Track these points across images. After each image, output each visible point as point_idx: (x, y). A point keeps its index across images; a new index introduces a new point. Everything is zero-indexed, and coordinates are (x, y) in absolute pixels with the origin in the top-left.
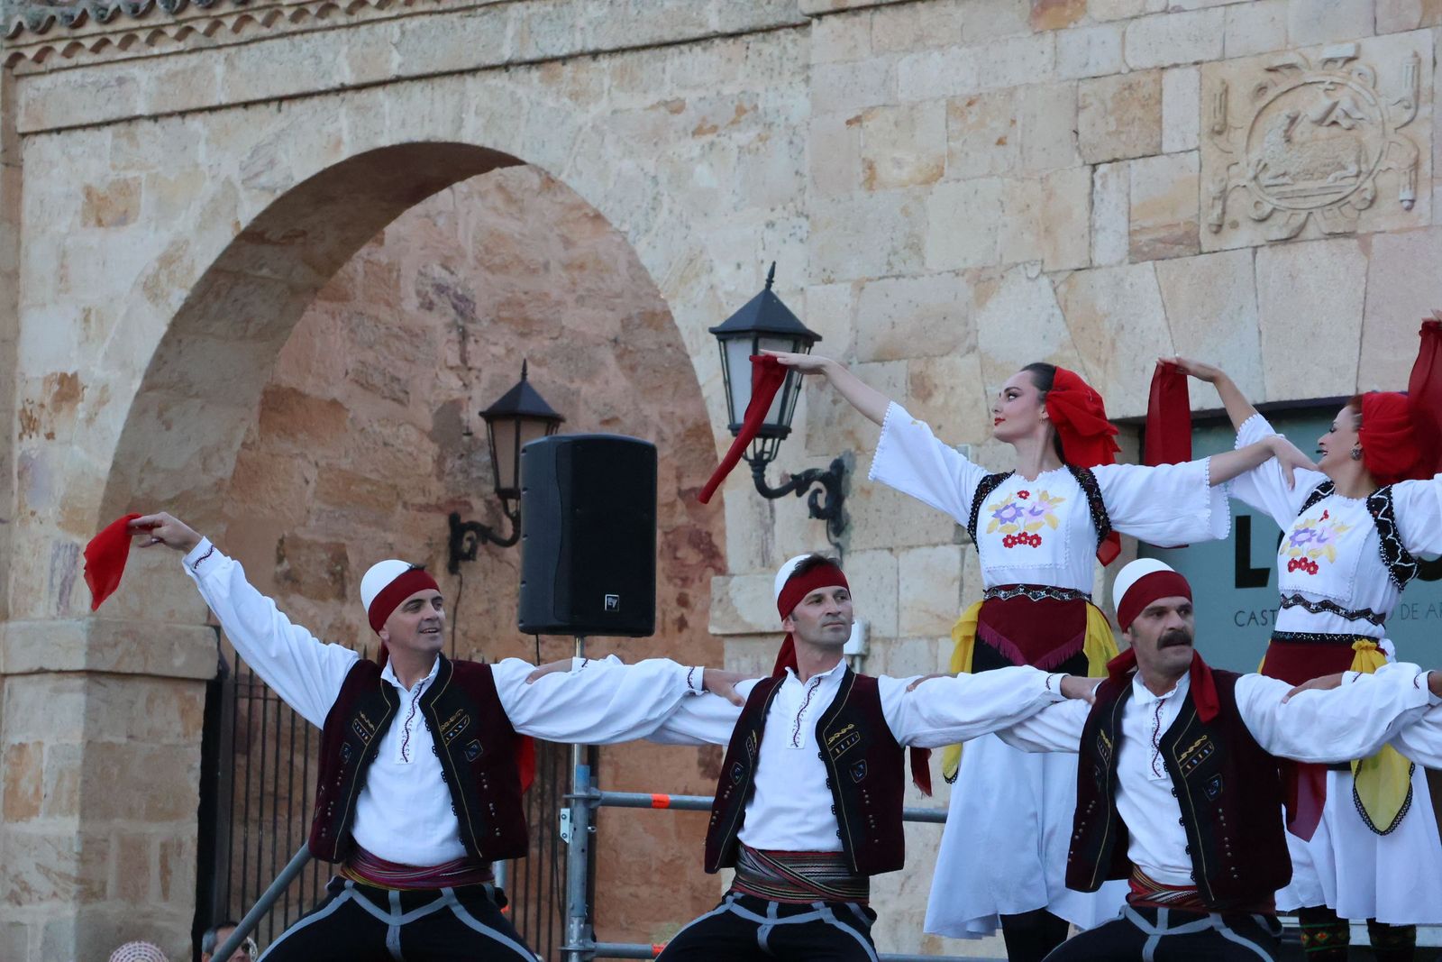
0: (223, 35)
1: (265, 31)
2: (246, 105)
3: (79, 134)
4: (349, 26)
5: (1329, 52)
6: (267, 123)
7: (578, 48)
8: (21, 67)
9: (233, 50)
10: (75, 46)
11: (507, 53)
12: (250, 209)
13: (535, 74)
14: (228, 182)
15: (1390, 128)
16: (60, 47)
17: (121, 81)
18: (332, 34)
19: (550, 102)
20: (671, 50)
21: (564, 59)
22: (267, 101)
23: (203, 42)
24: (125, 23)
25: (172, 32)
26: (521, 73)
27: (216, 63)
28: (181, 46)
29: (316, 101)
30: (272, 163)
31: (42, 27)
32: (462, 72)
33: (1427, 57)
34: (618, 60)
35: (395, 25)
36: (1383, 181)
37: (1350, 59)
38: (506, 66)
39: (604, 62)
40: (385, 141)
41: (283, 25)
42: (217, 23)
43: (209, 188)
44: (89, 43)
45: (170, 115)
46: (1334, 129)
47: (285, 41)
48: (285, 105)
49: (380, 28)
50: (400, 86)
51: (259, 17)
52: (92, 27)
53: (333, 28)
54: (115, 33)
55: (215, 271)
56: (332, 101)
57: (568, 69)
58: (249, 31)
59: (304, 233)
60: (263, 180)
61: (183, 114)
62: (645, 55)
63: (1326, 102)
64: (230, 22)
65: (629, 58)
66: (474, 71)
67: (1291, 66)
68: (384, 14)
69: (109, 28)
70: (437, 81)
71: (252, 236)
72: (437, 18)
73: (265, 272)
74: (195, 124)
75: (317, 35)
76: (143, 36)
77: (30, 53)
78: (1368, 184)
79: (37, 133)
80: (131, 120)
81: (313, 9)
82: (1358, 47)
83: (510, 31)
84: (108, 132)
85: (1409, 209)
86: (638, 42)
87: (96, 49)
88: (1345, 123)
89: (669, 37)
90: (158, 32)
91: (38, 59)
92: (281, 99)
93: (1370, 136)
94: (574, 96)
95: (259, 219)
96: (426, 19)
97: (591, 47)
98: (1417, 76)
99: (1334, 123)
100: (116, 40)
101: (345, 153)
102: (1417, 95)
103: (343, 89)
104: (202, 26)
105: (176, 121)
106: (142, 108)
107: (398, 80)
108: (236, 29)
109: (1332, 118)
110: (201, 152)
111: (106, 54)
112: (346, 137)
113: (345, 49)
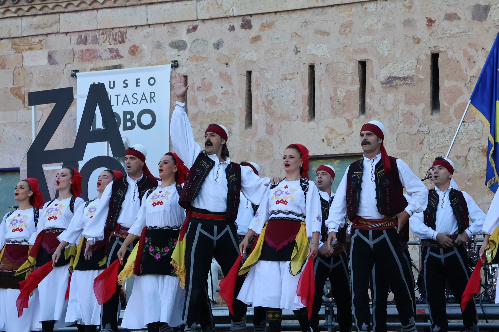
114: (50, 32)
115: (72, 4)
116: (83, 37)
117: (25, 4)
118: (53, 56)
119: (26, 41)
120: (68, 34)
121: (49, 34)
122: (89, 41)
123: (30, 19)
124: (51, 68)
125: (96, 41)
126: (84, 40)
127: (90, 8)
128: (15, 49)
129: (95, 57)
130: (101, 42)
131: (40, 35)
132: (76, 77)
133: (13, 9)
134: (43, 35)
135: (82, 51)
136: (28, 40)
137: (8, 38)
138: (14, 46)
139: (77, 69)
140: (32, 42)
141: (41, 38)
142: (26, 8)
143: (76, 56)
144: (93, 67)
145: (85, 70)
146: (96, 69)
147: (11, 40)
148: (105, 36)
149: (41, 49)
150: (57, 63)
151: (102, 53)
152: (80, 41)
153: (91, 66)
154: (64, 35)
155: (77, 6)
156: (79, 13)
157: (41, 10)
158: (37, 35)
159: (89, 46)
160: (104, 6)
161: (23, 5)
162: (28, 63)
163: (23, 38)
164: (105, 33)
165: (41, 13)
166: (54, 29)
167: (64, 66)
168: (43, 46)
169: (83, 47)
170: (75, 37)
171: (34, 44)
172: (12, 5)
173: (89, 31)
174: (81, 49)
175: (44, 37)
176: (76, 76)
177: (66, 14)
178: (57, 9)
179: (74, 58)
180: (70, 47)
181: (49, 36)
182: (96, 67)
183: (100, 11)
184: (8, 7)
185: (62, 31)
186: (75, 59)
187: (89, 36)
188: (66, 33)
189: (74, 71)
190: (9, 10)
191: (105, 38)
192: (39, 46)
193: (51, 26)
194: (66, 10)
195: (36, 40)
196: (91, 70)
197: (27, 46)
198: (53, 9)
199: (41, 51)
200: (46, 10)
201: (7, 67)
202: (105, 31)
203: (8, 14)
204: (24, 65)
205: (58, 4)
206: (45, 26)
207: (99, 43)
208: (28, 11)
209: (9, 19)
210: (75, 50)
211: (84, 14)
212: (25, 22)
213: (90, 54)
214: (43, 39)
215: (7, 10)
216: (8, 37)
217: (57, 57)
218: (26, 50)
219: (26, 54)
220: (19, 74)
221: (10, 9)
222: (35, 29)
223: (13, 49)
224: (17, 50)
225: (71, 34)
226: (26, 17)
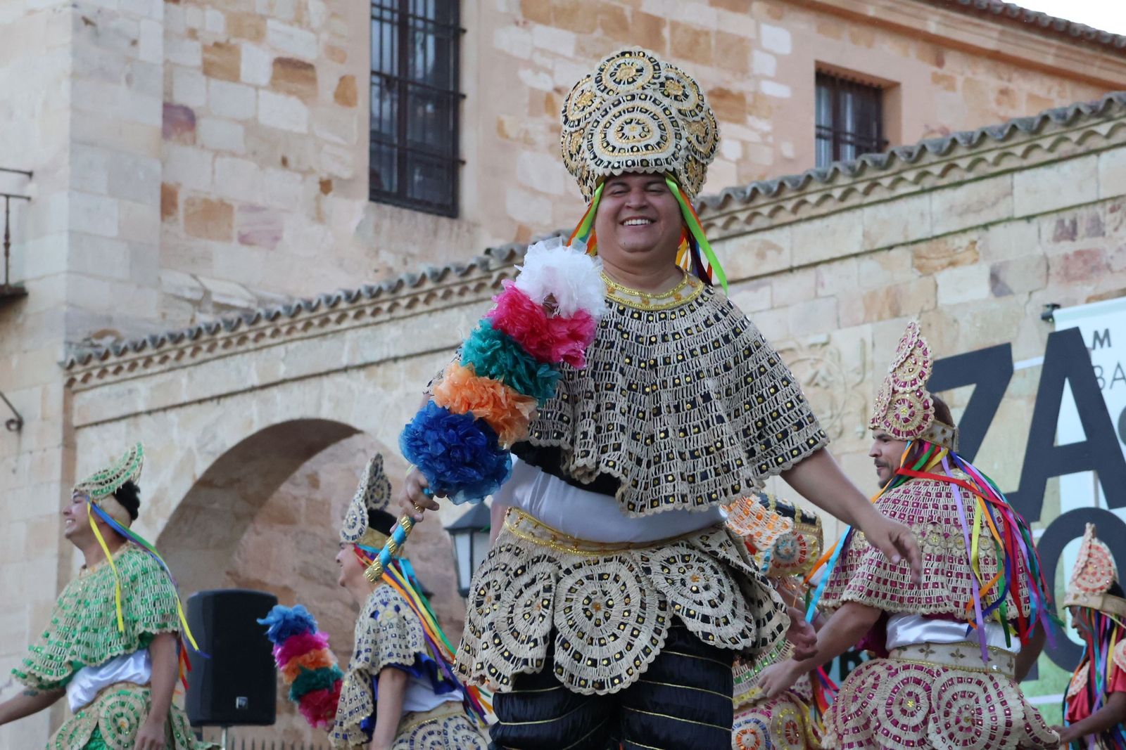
0: (186, 360)
1: (209, 356)
2: (200, 401)
3: (108, 426)
4: (256, 349)
5: (812, 340)
6: (211, 412)
7: (385, 356)
8: (76, 386)
9: (192, 369)
10: (104, 372)
11: (345, 361)
12: (201, 466)
13: (362, 373)
14: (190, 451)
15: (849, 386)
16: (95, 372)
17: (130, 391)
18: (247, 356)
19: (370, 390)
20: (439, 355)
21: (378, 363)
22: (211, 399)
23: (175, 364)
24: (131, 355)
25: (157, 359)
26: (354, 373)
27: (182, 377)
28: (162, 367)
29: (239, 398)
30: (214, 437)
31: (86, 360)
32: (320, 375)
33: (869, 342)
34: (409, 363)
35: (282, 349)
36: (846, 421)
37: (824, 344)
38: (345, 369)
39: (401, 364)
40: (278, 419)
41: (219, 351)
42: (181, 353)
43: (179, 454)
44: (111, 369)
45: (158, 410)
46: (817, 389)
47: (220, 362)
48: (222, 400)
49: (274, 350)
50: (287, 385)
51: (205, 347)
52: (112, 359)
53: (248, 351)
54: (125, 362)
55: (183, 507)
56: (248, 396)
57: (380, 370)
58: (200, 356)
59: (239, 480)
60: (209, 448)
61: (165, 409)
62: (424, 358)
63: (811, 372)
64: (189, 351)
65: (415, 361)
66: (327, 373)
67: (791, 350)
68: (276, 340)
69: (121, 359)
70: (307, 381)
71: (204, 483)
72: (306, 342)
73: (216, 506)
74: (172, 415)
75: (239, 357)
76: (141, 363)
77: (79, 377)
78: (838, 423)
79: (85, 426)
80: (136, 415)
81: (235, 340)
82: (829, 337)
83: (347, 348)
84: (123, 423)
85: (862, 438)
86: (419, 350)
87: (116, 372)
88: (823, 384)
89: (436, 346)
90: (148, 361)
91: (85, 380)
92: (219, 397)
93: (838, 392)
94: (384, 386)
95: (208, 472)
96: (299, 343)
97: (392, 354)
98: (863, 354)
99: (817, 384)
100: (126, 366)
101: (255, 428)
102: (864, 365)
103: (252, 389)
104: (173, 355)
105: (161, 414)
106: (141, 407)
107: (284, 381)
108: (193, 355)
109: (816, 381)
110: (175, 433)
111: (122, 375)
112: (256, 418)
113: (254, 364)
114: (992, 218)
115: (1038, 146)
116: (1067, 223)
117: (935, 159)
118: (1002, 276)
119: (942, 246)
120: (1035, 221)
121: (993, 224)
122: (1081, 229)
123: (949, 194)
124: (997, 305)
125: (1097, 228)
126: (1071, 230)
127: (1081, 149)
128: (920, 268)
129: (1096, 269)
130: (1109, 230)
131: (971, 229)
132: (1053, 321)
133: (911, 176)
134: (977, 227)
135: (1066, 257)
136: (946, 243)
137: (903, 244)
138: (917, 262)
139: (1056, 301)
140: (955, 247)
141: (973, 236)
142: (937, 170)
143: (1052, 271)
144: (1092, 294)
145: (1074, 303)
146: (1100, 298)
147: (911, 247)
148: (1118, 214)
149: (976, 261)
150: (1011, 292)
151: (1112, 257)
152: (1061, 234)
153: (1089, 290)
154: (1024, 223)
155: (1051, 149)
156: (1056, 167)
157: (970, 168)
158: (964, 231)
159: (1083, 243)
160: (1113, 141)
161: (931, 164)
162: (947, 297)
163: (935, 241)
164: (1119, 207)
165: (971, 175)
166: (1002, 211)
167: (1026, 297)
168: (978, 253)
169: (1068, 247)
170: (1048, 226)
171: (960, 250)
172: (907, 166)
173: (1079, 206)
174: (1062, 252)
175: (981, 232)
176: (1051, 317)
177: (1027, 173)
178: (1007, 164)
179: (1048, 275)
180: (1039, 251)
181: (992, 229)
182: (1100, 291)
183: (1105, 156)
184: (900, 172)
185: (1018, 214)
186: (1051, 278)
187: (1081, 218)
188: (1029, 218)
189: (1048, 306)
190: (902, 179)
191: (1118, 220)
192: (969, 255)
193: (994, 204)
194: (1025, 163)
195: (963, 241)
196: (1089, 300)
197: (944, 257)
198: (996, 163)
199: (974, 268)
200: (982, 169)
201: (903, 312)
202: (1117, 202)
203: (902, 189)
204: (939, 305)
205: (1006, 151)
206: (981, 206)
207: (1104, 234)
208: (943, 174)
209: (904, 199)
210: (1050, 255)
211: (1066, 167)
212: (938, 201)
213: (1085, 262)
214: (979, 238)
215: (899, 180)
216: (901, 240)
217: (1009, 278)
218: (943, 268)
219: (943, 277)
220: (929, 325)
221: (904, 175)
222: (961, 215)
223: (915, 270)
224: (924, 269)
225: (1039, 218)
226: (939, 192)
